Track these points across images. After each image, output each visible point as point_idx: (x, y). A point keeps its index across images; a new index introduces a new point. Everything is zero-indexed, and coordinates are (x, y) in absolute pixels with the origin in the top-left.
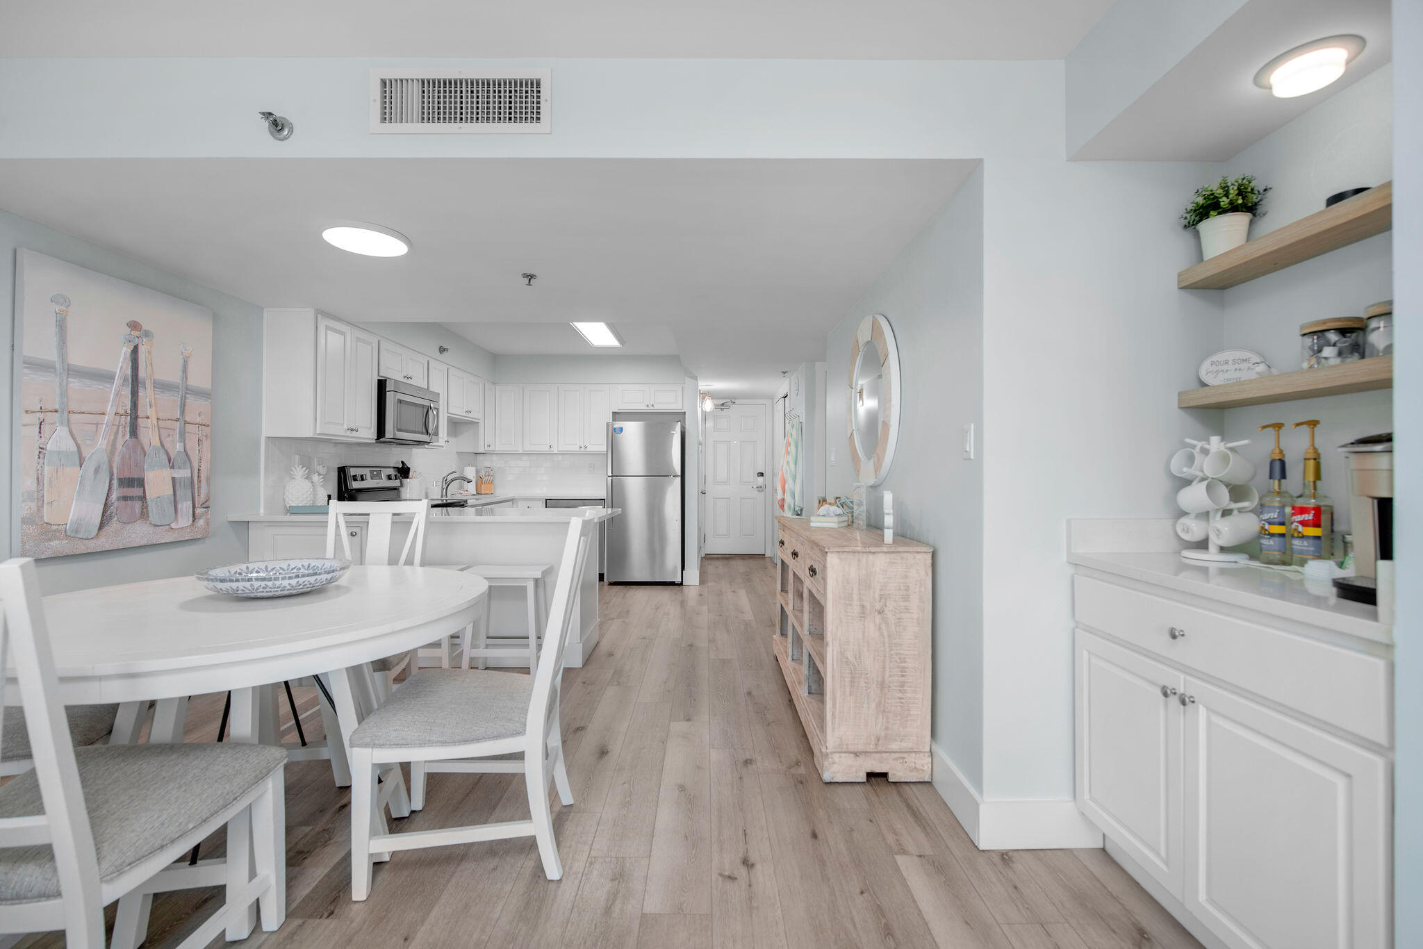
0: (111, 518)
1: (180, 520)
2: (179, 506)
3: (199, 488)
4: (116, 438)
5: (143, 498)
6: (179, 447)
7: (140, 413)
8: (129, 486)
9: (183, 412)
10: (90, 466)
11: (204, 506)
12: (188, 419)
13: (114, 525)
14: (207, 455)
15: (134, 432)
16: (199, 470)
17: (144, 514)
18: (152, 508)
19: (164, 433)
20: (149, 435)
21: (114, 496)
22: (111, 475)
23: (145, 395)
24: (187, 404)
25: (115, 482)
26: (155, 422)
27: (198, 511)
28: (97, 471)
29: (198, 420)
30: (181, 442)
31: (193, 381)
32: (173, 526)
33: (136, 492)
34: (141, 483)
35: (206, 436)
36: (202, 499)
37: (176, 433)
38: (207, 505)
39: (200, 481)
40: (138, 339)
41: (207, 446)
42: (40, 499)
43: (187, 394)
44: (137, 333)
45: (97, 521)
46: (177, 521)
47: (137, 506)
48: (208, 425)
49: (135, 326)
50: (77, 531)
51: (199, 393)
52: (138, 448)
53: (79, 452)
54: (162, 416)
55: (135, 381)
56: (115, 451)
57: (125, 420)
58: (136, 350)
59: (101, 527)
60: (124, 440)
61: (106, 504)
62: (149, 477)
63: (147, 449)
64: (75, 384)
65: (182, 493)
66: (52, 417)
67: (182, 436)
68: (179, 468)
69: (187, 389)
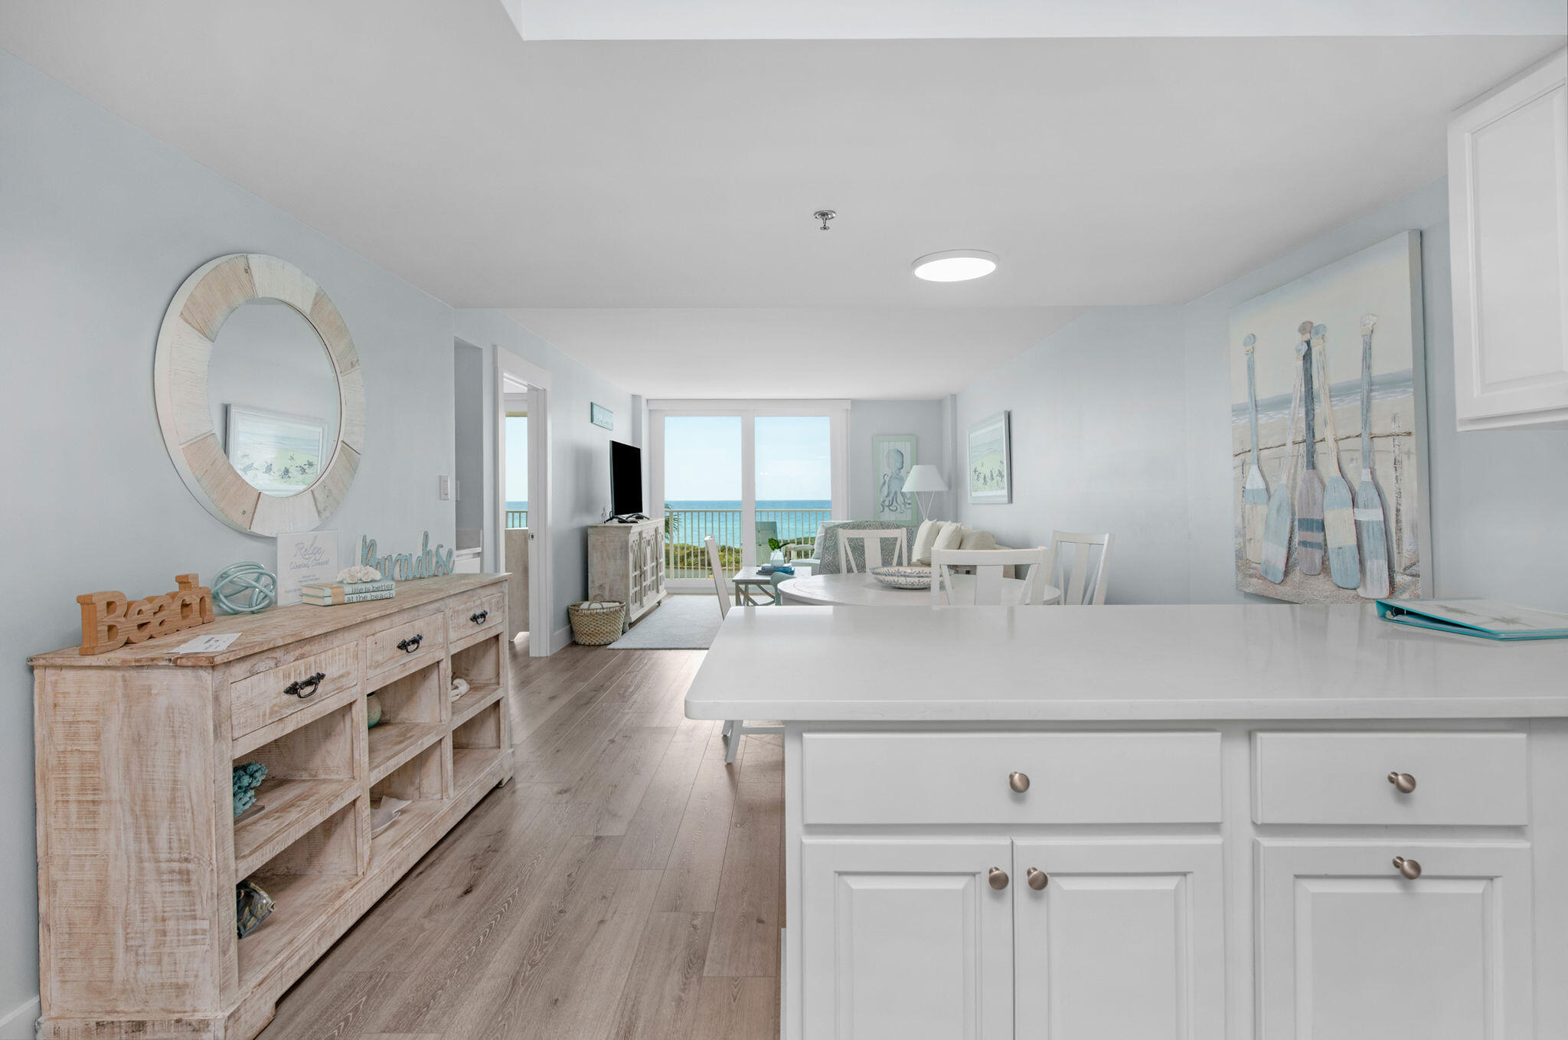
0: (1295, 565)
1: (1369, 586)
2: (1368, 564)
3: (1399, 540)
4: (1296, 472)
5: (1324, 546)
6: (1366, 476)
7: (1318, 437)
8: (1307, 530)
9: (1366, 422)
10: (1275, 502)
11: (1408, 572)
12: (1373, 432)
13: (1296, 575)
14: (1413, 486)
15: (1312, 464)
16: (1398, 510)
17: (1325, 568)
18: (1334, 563)
19: (1344, 457)
20: (1328, 467)
21: (1296, 540)
22: (1293, 514)
23: (1321, 409)
24: (1373, 407)
25: (1296, 523)
26: (1332, 444)
27: (1399, 579)
28: (1278, 510)
29: (1394, 428)
30: (1365, 468)
31: (1379, 370)
32: (1361, 592)
33: (1316, 537)
34: (1322, 526)
35: (1408, 453)
36: (1406, 562)
37: (1358, 455)
38: (1414, 570)
39: (1399, 530)
40: (1308, 343)
41: (1411, 469)
42: (1244, 536)
43: (1371, 391)
44: (1307, 337)
45: (1281, 566)
46: (1365, 586)
47: (1318, 555)
48: (1409, 434)
49: (1306, 328)
50: (1266, 573)
51: (1392, 383)
52: (1316, 480)
53: (1267, 489)
54: (1342, 434)
55: (1310, 397)
56: (1295, 487)
57: (1303, 448)
58: (1307, 357)
59: (1286, 573)
60: (1302, 472)
61: (1289, 548)
62: (1329, 518)
63: (1326, 481)
64: (1263, 419)
65: (1374, 545)
66: (1249, 457)
67: (1368, 457)
68: (1366, 507)
69: (1371, 384)
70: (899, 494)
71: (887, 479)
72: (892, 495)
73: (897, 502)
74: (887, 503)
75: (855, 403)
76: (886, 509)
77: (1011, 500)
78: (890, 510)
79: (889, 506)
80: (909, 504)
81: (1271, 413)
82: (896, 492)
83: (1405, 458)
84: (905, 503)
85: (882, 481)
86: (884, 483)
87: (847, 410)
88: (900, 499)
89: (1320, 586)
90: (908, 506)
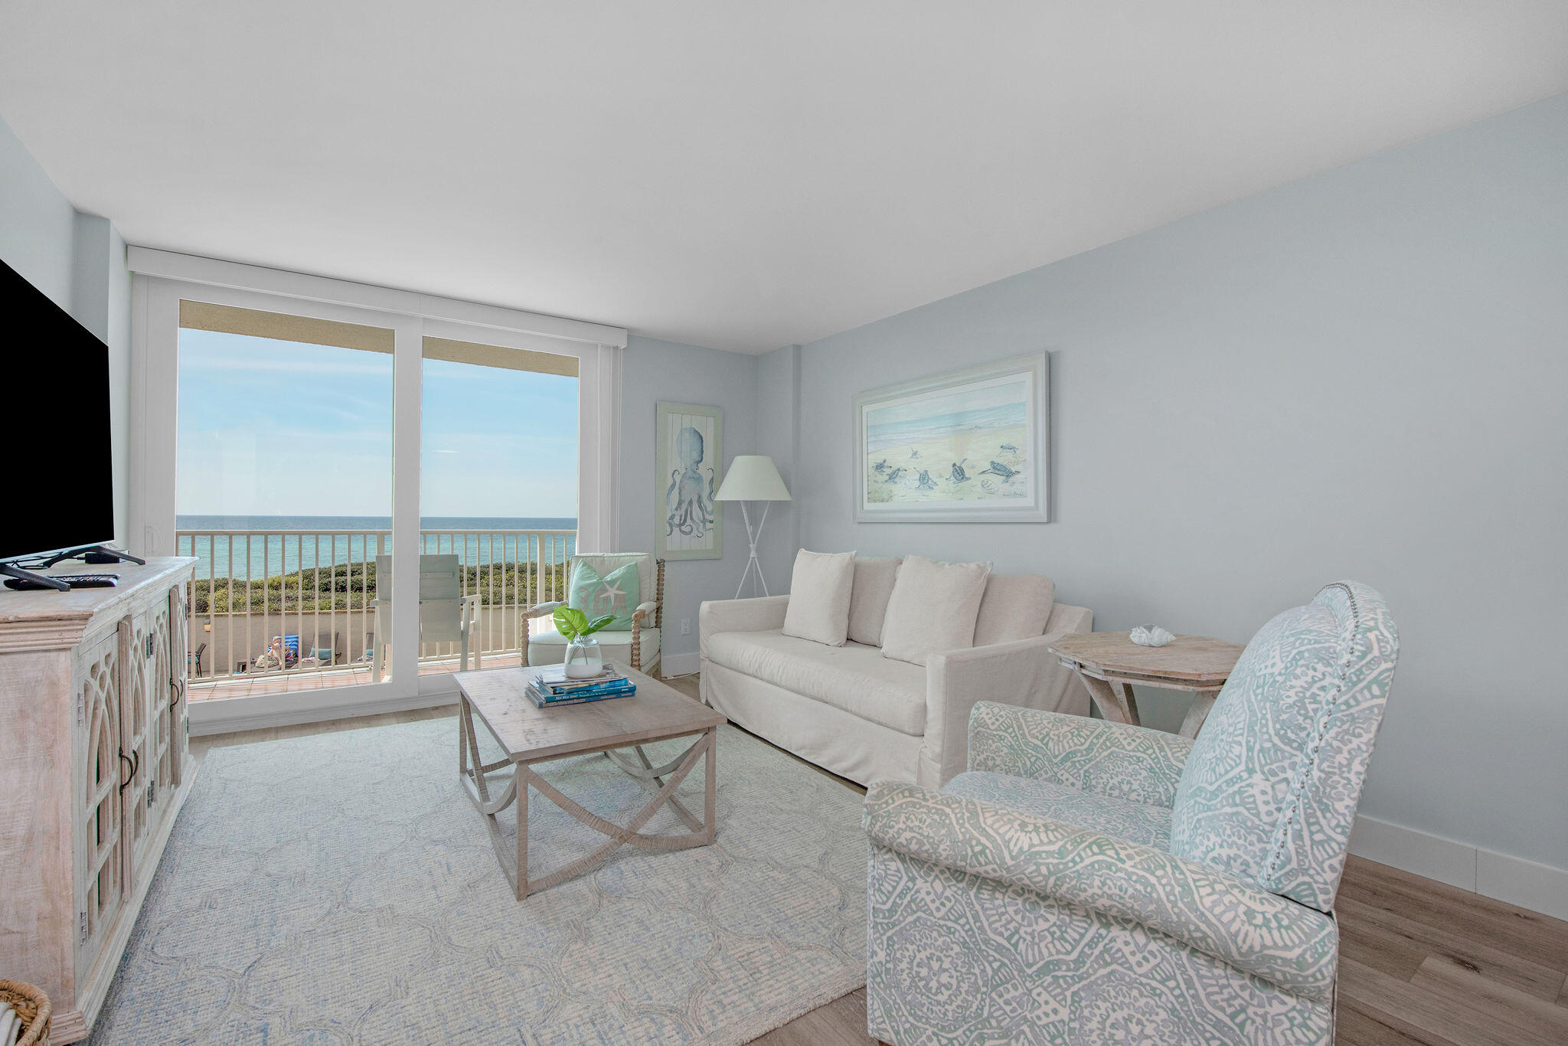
70: (695, 505)
71: (678, 478)
72: (684, 506)
73: (692, 519)
74: (677, 520)
75: (633, 335)
76: (676, 530)
77: (1052, 516)
78: (681, 530)
79: (680, 525)
80: (711, 522)
82: (691, 502)
84: (704, 521)
85: (670, 482)
86: (673, 486)
87: (616, 348)
88: (696, 512)
90: (709, 526)
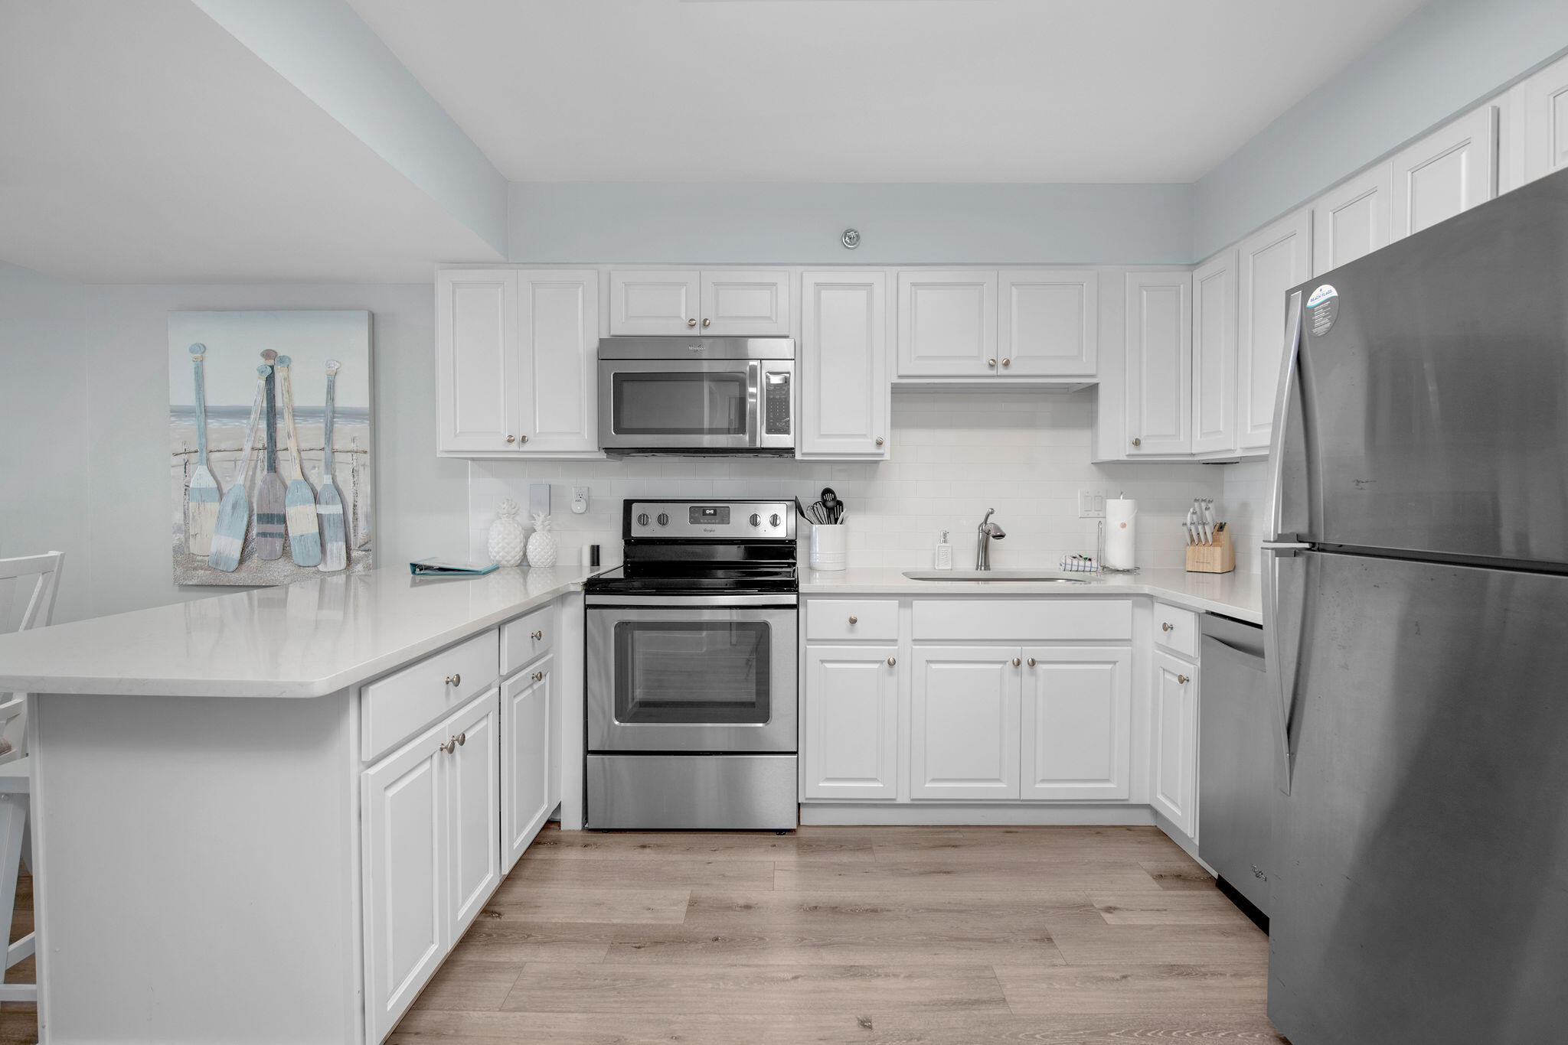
0: (252, 553)
1: (329, 562)
2: (329, 546)
3: (355, 526)
4: (254, 473)
5: (285, 536)
6: (327, 480)
7: (279, 446)
8: (268, 523)
9: (329, 439)
10: (229, 501)
11: (362, 548)
12: (336, 447)
13: (254, 562)
14: (366, 488)
15: (272, 467)
16: (355, 506)
17: (286, 552)
18: (295, 548)
20: (290, 471)
21: (254, 532)
22: (251, 510)
23: (283, 425)
24: (335, 430)
25: (255, 518)
26: (295, 453)
27: (354, 554)
28: (234, 507)
29: (352, 446)
30: (327, 474)
31: (341, 402)
32: (321, 568)
33: (277, 528)
34: (283, 519)
35: (364, 465)
36: (360, 541)
37: (322, 464)
38: (367, 547)
39: (356, 519)
40: (272, 367)
41: (365, 477)
42: (187, 531)
43: (334, 418)
44: (271, 362)
45: (237, 555)
46: (326, 563)
47: (278, 544)
48: (366, 452)
49: (268, 354)
50: (217, 564)
51: (352, 415)
52: (278, 483)
53: (219, 489)
54: (304, 446)
55: (271, 414)
56: (254, 487)
57: (263, 454)
58: (270, 380)
59: (241, 561)
60: (262, 474)
61: (246, 540)
62: (291, 512)
63: (288, 483)
64: (213, 424)
65: (331, 532)
66: (194, 458)
67: (330, 467)
68: (327, 503)
69: (334, 412)
81: (225, 420)
83: (361, 468)
89: (280, 570)
